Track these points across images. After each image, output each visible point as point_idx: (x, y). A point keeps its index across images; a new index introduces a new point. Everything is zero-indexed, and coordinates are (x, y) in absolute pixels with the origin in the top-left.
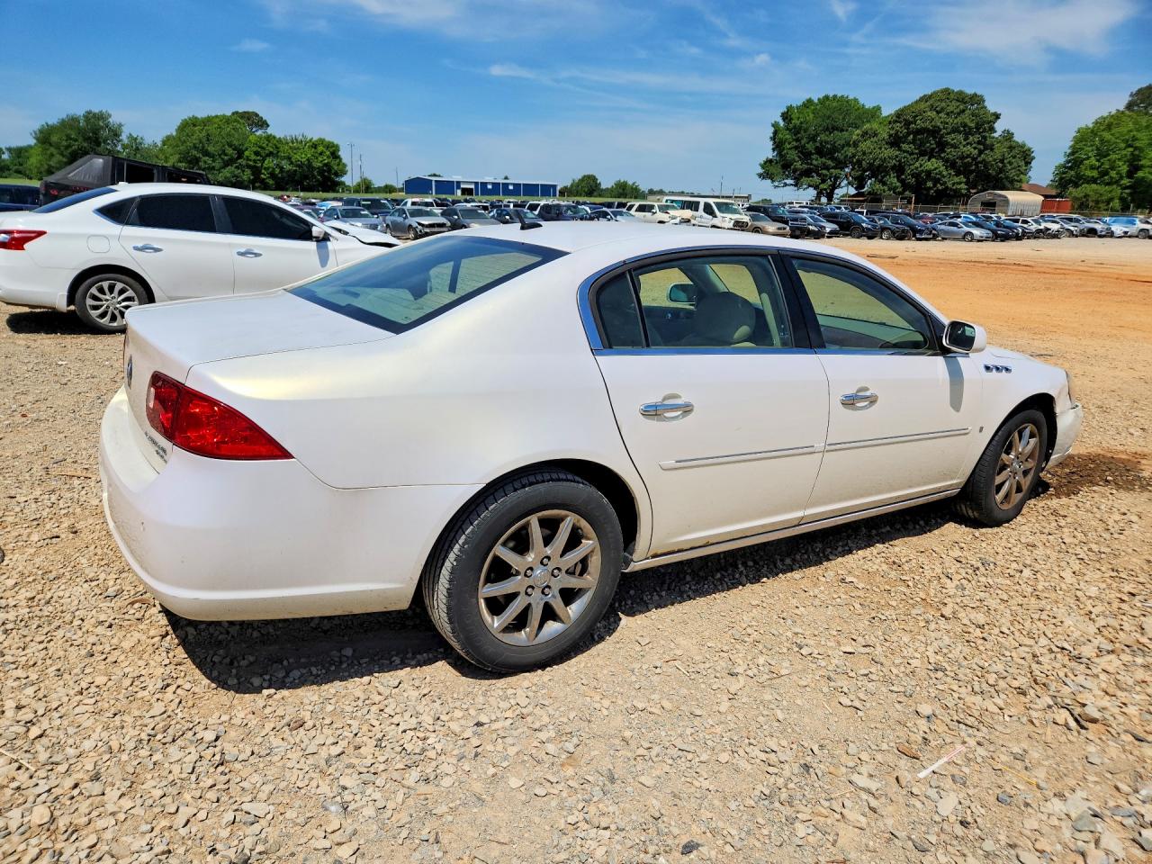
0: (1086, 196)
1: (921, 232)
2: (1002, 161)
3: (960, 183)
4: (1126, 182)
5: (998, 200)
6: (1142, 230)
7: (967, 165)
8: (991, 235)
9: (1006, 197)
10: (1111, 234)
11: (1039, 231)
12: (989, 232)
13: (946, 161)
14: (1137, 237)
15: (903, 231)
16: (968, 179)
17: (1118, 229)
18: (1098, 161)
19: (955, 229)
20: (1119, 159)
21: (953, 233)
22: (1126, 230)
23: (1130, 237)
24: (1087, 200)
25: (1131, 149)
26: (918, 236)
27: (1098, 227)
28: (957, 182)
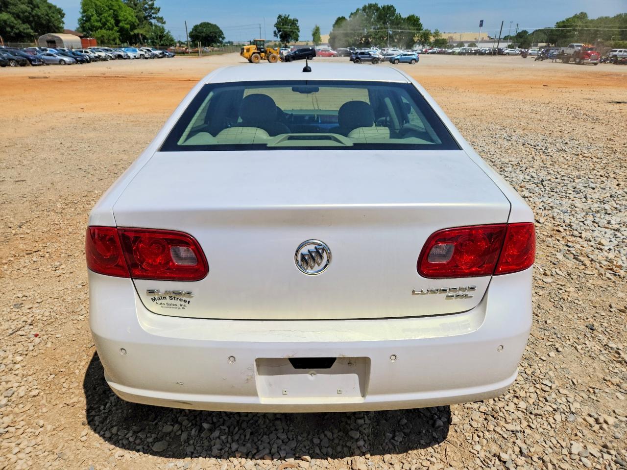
0: (103, 36)
1: (34, 60)
2: (47, 15)
3: (28, 29)
4: (116, 28)
5: (55, 39)
6: (141, 55)
7: (28, 17)
8: (74, 60)
9: (59, 38)
10: (129, 58)
11: (96, 57)
12: (73, 59)
13: (13, 14)
14: (140, 58)
15: (23, 60)
16: (31, 26)
17: (131, 55)
18: (98, 17)
19: (52, 57)
20: (109, 16)
21: (52, 60)
22: (135, 55)
23: (137, 58)
24: (104, 39)
25: (112, 11)
26: (33, 63)
27: (122, 54)
28: (25, 28)
